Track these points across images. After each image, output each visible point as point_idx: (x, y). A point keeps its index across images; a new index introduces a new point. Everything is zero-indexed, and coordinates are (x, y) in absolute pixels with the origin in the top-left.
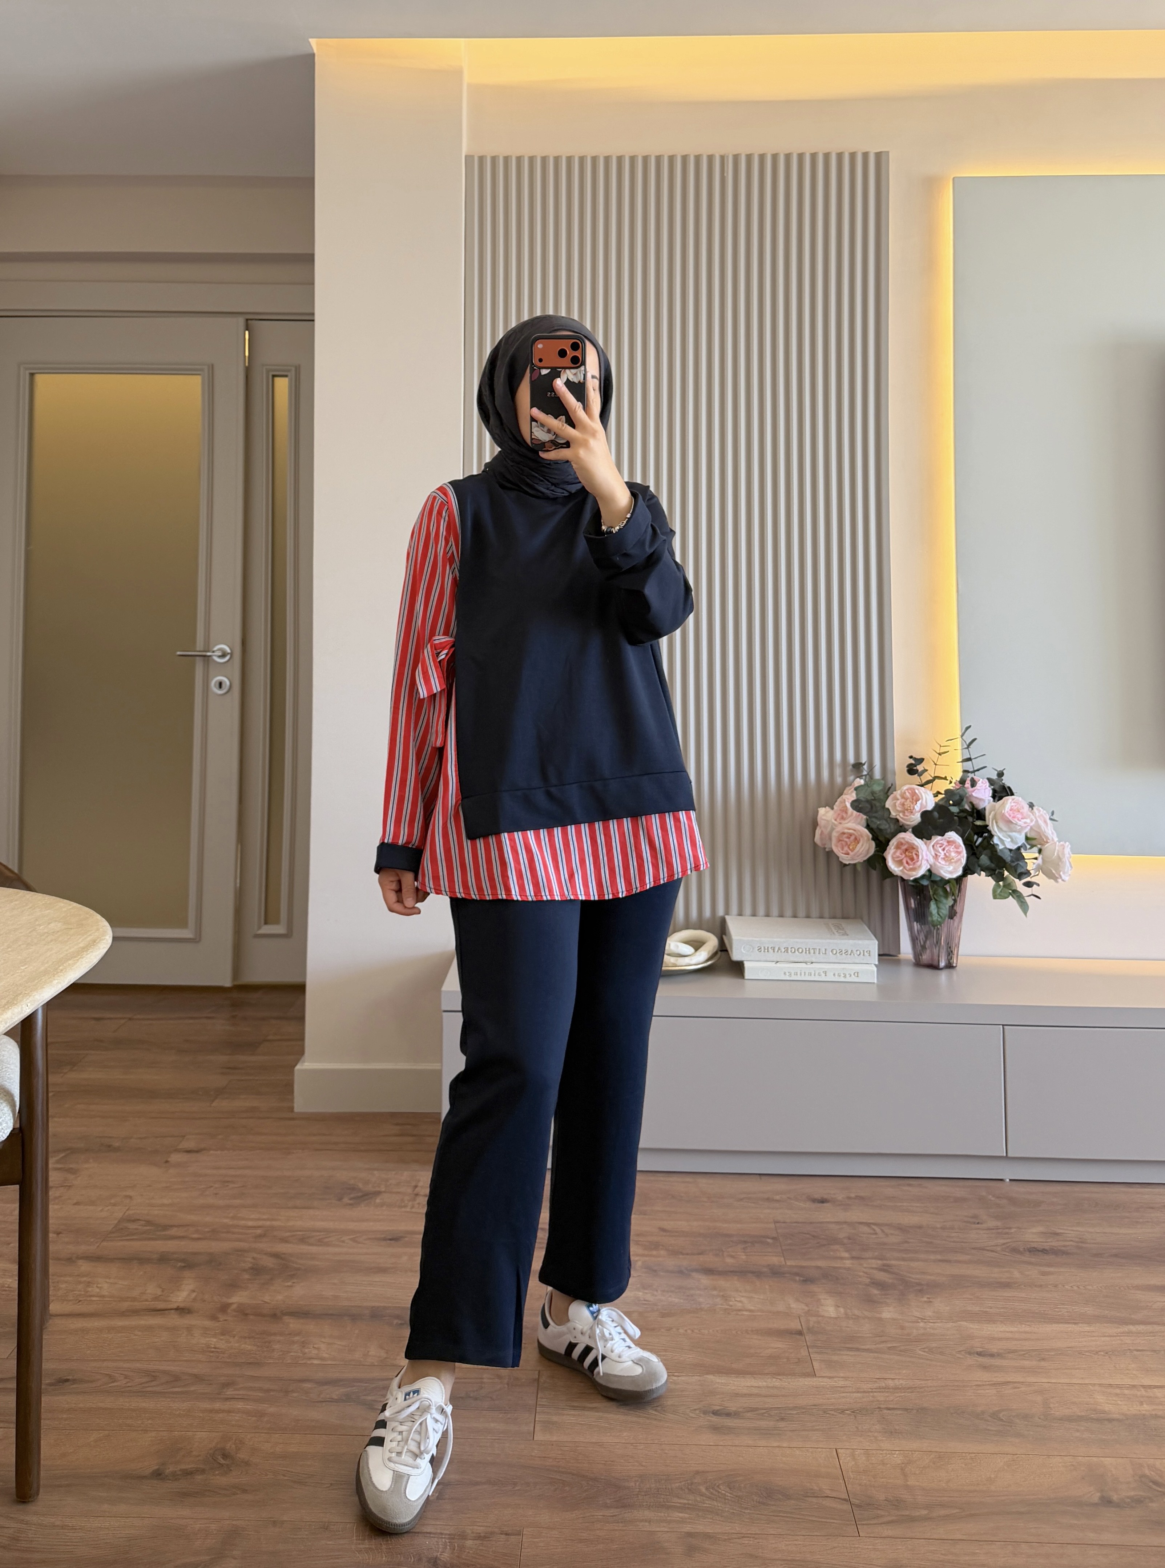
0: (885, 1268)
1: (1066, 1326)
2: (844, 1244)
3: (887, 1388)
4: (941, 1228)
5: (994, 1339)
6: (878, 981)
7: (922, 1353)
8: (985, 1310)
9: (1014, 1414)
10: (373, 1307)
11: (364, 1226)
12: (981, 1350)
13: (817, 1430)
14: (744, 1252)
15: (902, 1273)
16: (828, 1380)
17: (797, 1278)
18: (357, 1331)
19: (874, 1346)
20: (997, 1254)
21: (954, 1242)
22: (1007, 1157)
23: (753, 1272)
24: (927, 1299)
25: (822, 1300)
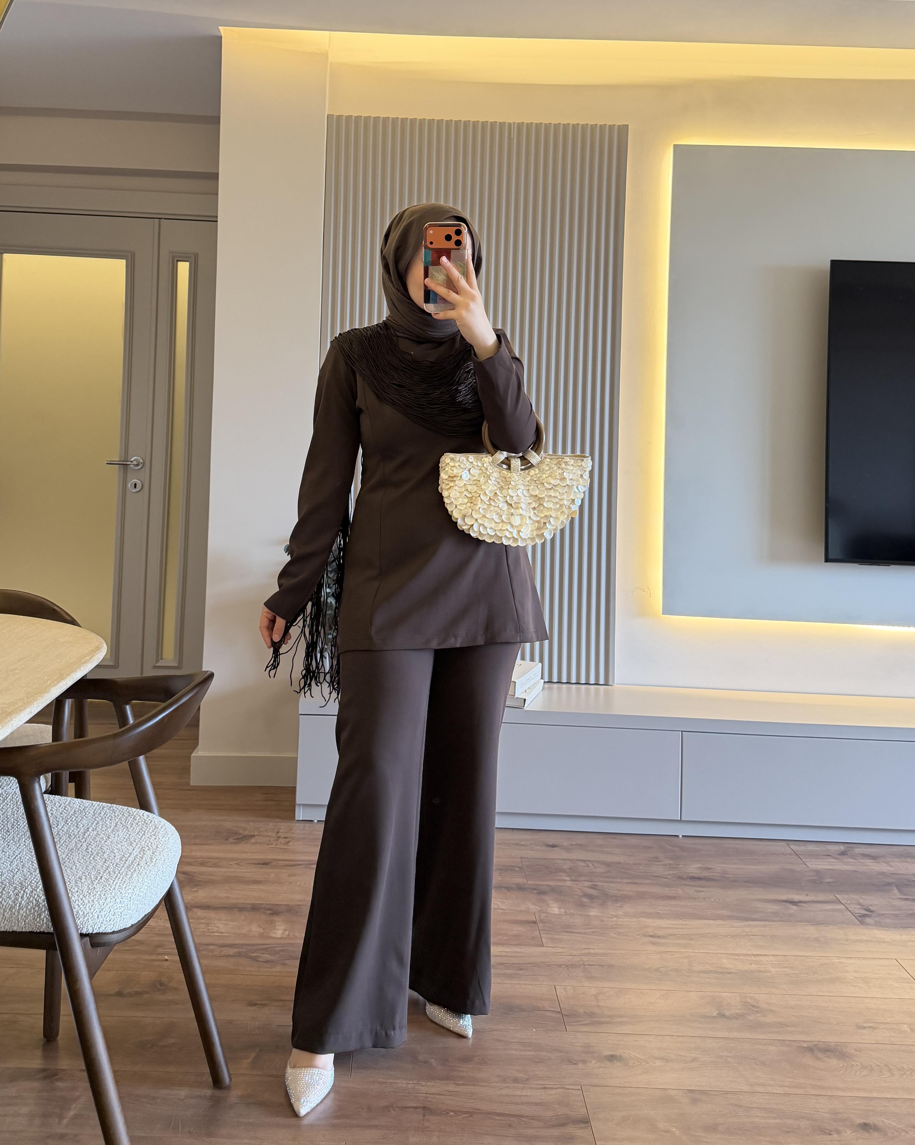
0: (594, 886)
1: (709, 921)
2: (567, 872)
3: (589, 954)
5: (661, 928)
7: (614, 935)
8: (658, 912)
9: (669, 969)
10: (253, 904)
11: (244, 856)
12: (653, 934)
13: (543, 975)
14: (500, 876)
15: (605, 889)
16: (553, 949)
17: (535, 892)
18: (243, 917)
19: (583, 931)
20: (668, 880)
21: (641, 872)
22: (681, 821)
23: (507, 888)
24: (620, 905)
25: (551, 905)
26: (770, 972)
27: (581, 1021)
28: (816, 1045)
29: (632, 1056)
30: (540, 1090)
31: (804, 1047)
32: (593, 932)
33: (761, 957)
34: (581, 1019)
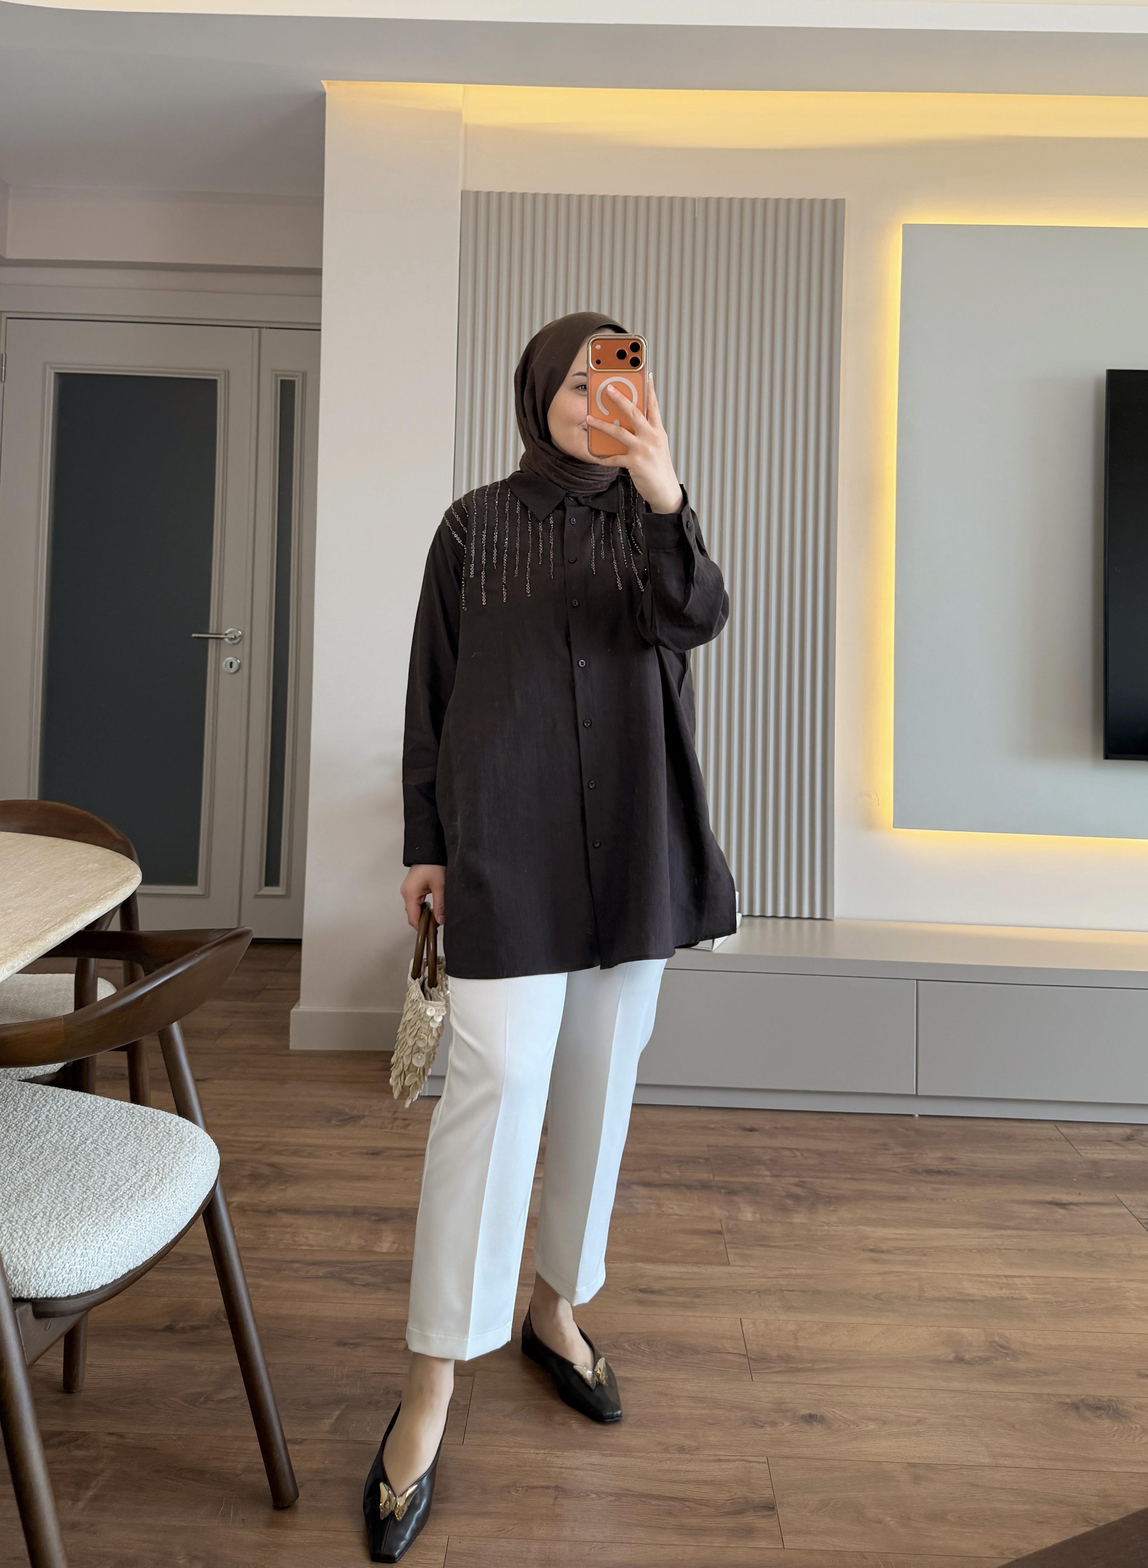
0: (801, 1184)
1: (951, 1229)
2: (767, 1165)
3: (790, 1275)
4: (854, 1153)
5: (887, 1239)
7: (823, 1249)
8: (882, 1217)
9: (893, 1296)
10: (354, 1206)
11: (349, 1143)
12: (875, 1247)
13: (725, 1305)
14: (679, 1170)
15: (816, 1188)
16: (740, 1268)
17: (723, 1191)
18: (340, 1225)
19: (783, 1244)
20: (898, 1174)
21: (864, 1164)
22: (916, 1096)
23: (685, 1186)
24: (834, 1209)
25: (742, 1208)
26: (1027, 1299)
27: (773, 1367)
28: (1082, 1401)
29: (837, 1416)
30: (713, 1464)
31: (1067, 1404)
32: (796, 1245)
33: (1015, 1279)
34: (774, 1365)
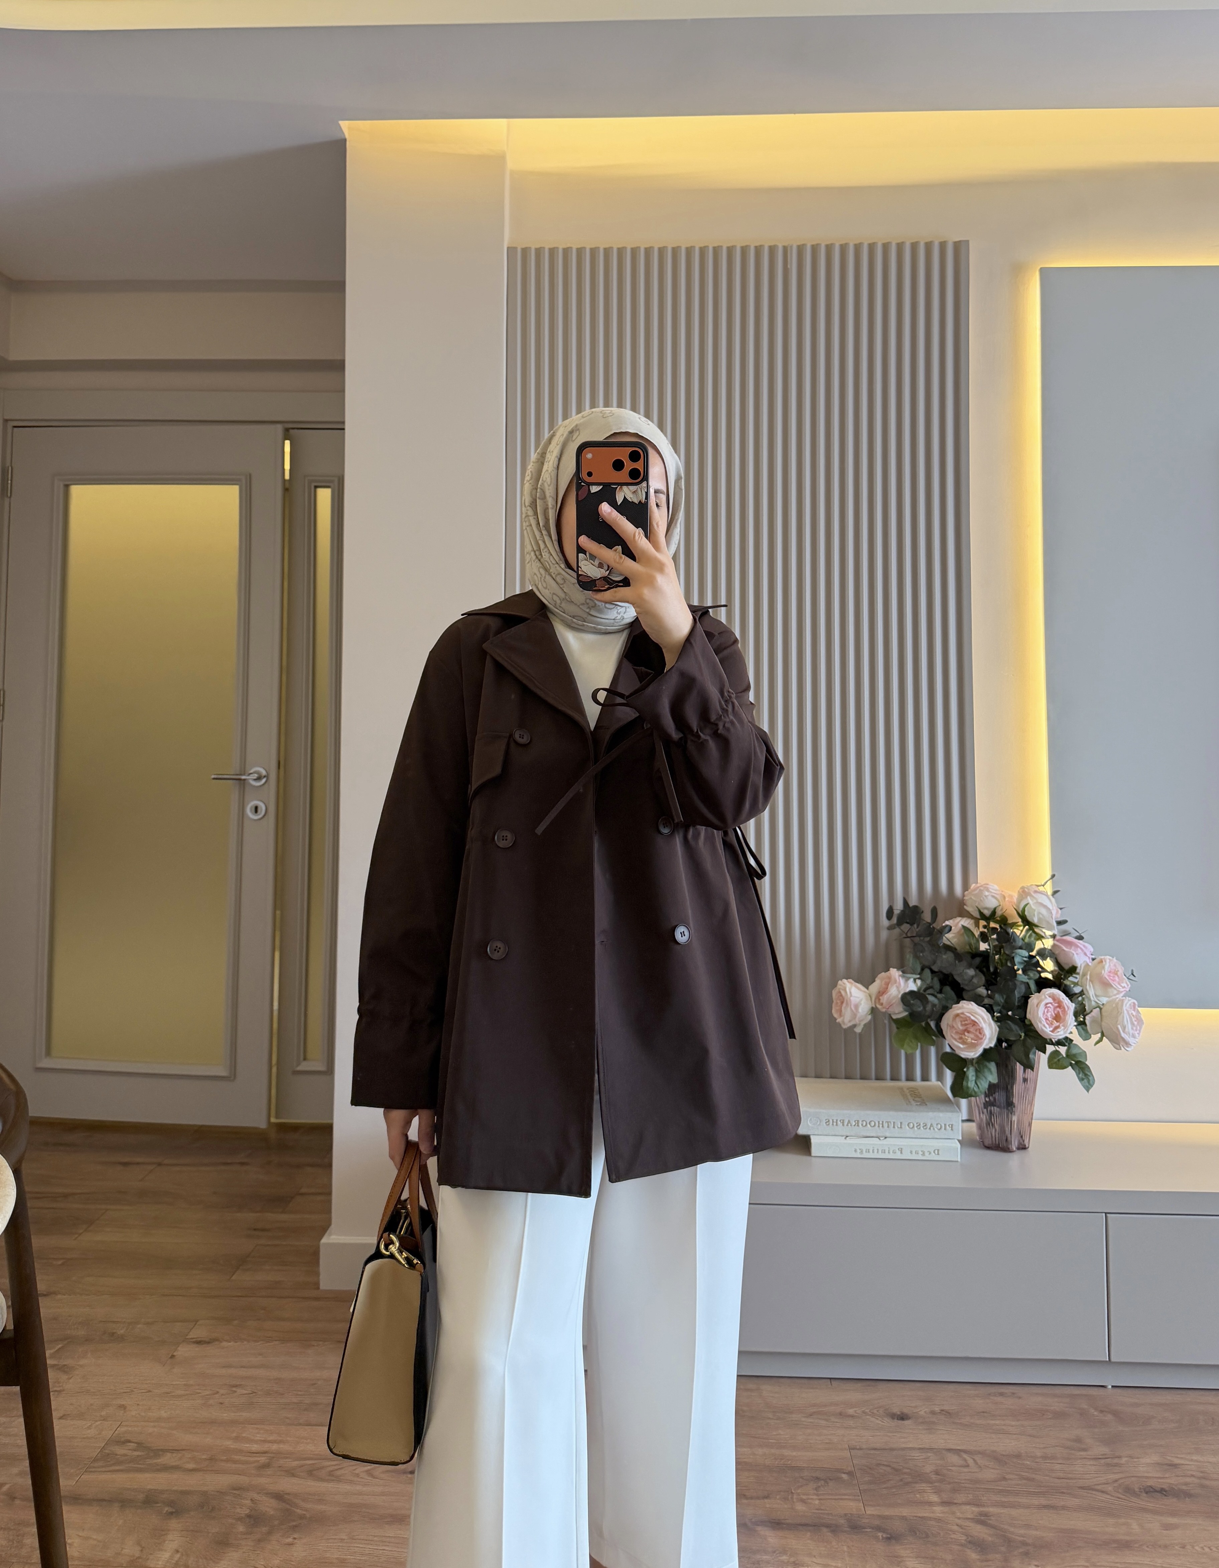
0: (982, 1518)
2: (931, 1483)
4: (1042, 1457)
6: (961, 1158)
14: (817, 1495)
15: (1002, 1526)
17: (880, 1534)
21: (1058, 1478)
22: (1108, 1362)
23: (828, 1526)
